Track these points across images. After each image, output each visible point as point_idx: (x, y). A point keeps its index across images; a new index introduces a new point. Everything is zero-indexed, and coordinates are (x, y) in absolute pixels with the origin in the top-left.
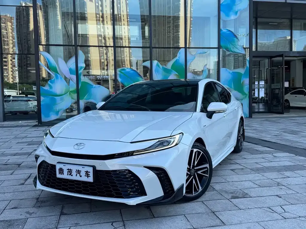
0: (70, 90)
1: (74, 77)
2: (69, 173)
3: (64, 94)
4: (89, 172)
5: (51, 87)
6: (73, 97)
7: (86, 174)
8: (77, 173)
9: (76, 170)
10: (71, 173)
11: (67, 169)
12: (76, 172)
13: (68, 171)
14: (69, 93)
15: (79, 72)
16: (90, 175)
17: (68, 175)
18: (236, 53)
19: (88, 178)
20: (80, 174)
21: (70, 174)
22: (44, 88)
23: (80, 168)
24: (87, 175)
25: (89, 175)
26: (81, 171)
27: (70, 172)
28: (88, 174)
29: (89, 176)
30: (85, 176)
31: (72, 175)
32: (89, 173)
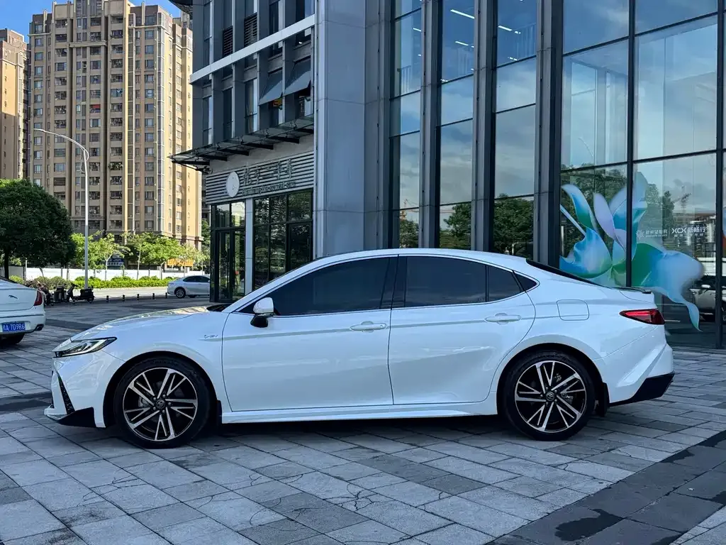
0: (614, 264)
1: (622, 234)
3: (602, 273)
5: (578, 258)
6: (619, 280)
14: (611, 269)
15: (634, 222)
22: (566, 259)
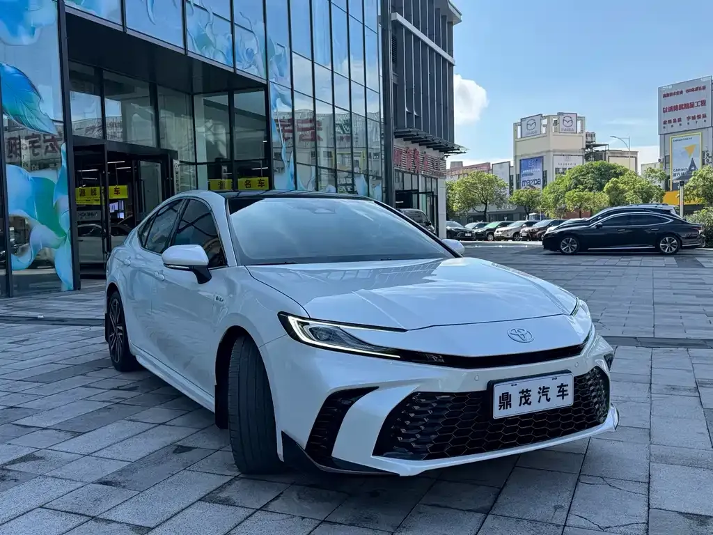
2: (523, 400)
4: (565, 386)
7: (559, 392)
8: (541, 394)
9: (540, 388)
10: (529, 399)
11: (520, 393)
12: (539, 393)
13: (521, 395)
16: (566, 391)
17: (520, 405)
18: (38, 130)
19: (563, 398)
20: (547, 395)
21: (526, 402)
23: (546, 382)
24: (561, 393)
25: (565, 393)
26: (549, 388)
27: (525, 397)
28: (563, 391)
29: (566, 395)
30: (558, 396)
31: (530, 404)
32: (565, 388)
